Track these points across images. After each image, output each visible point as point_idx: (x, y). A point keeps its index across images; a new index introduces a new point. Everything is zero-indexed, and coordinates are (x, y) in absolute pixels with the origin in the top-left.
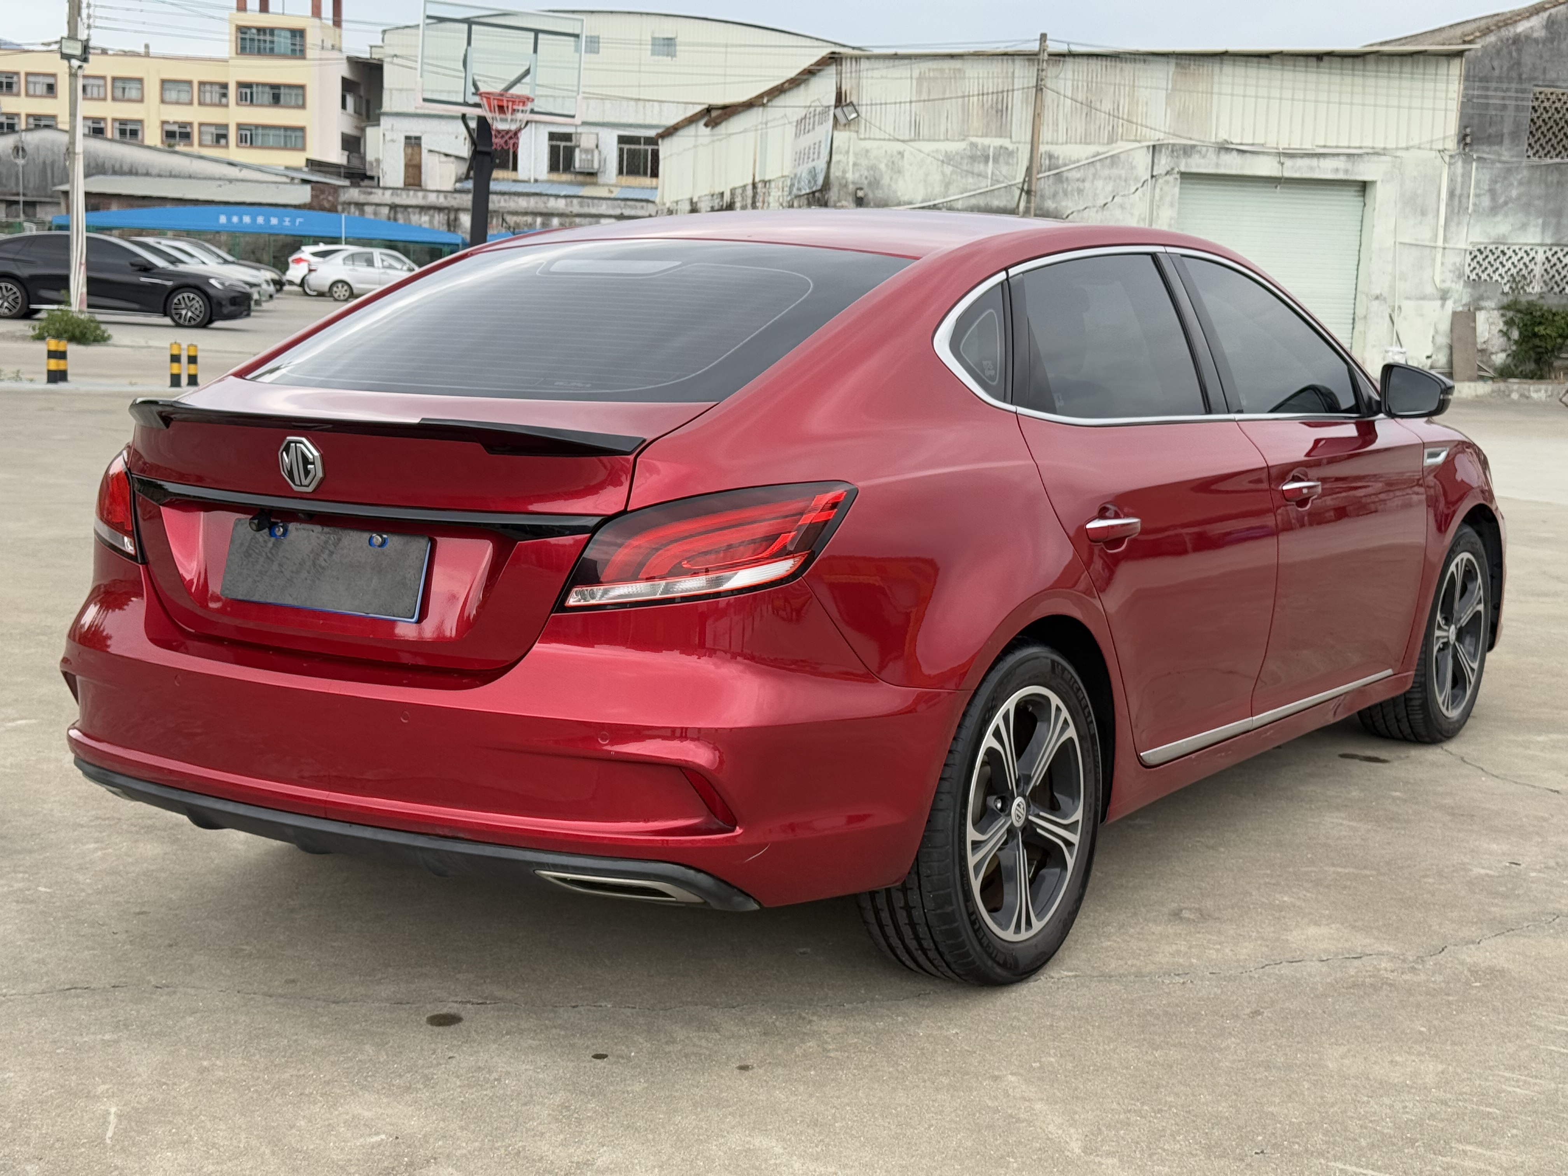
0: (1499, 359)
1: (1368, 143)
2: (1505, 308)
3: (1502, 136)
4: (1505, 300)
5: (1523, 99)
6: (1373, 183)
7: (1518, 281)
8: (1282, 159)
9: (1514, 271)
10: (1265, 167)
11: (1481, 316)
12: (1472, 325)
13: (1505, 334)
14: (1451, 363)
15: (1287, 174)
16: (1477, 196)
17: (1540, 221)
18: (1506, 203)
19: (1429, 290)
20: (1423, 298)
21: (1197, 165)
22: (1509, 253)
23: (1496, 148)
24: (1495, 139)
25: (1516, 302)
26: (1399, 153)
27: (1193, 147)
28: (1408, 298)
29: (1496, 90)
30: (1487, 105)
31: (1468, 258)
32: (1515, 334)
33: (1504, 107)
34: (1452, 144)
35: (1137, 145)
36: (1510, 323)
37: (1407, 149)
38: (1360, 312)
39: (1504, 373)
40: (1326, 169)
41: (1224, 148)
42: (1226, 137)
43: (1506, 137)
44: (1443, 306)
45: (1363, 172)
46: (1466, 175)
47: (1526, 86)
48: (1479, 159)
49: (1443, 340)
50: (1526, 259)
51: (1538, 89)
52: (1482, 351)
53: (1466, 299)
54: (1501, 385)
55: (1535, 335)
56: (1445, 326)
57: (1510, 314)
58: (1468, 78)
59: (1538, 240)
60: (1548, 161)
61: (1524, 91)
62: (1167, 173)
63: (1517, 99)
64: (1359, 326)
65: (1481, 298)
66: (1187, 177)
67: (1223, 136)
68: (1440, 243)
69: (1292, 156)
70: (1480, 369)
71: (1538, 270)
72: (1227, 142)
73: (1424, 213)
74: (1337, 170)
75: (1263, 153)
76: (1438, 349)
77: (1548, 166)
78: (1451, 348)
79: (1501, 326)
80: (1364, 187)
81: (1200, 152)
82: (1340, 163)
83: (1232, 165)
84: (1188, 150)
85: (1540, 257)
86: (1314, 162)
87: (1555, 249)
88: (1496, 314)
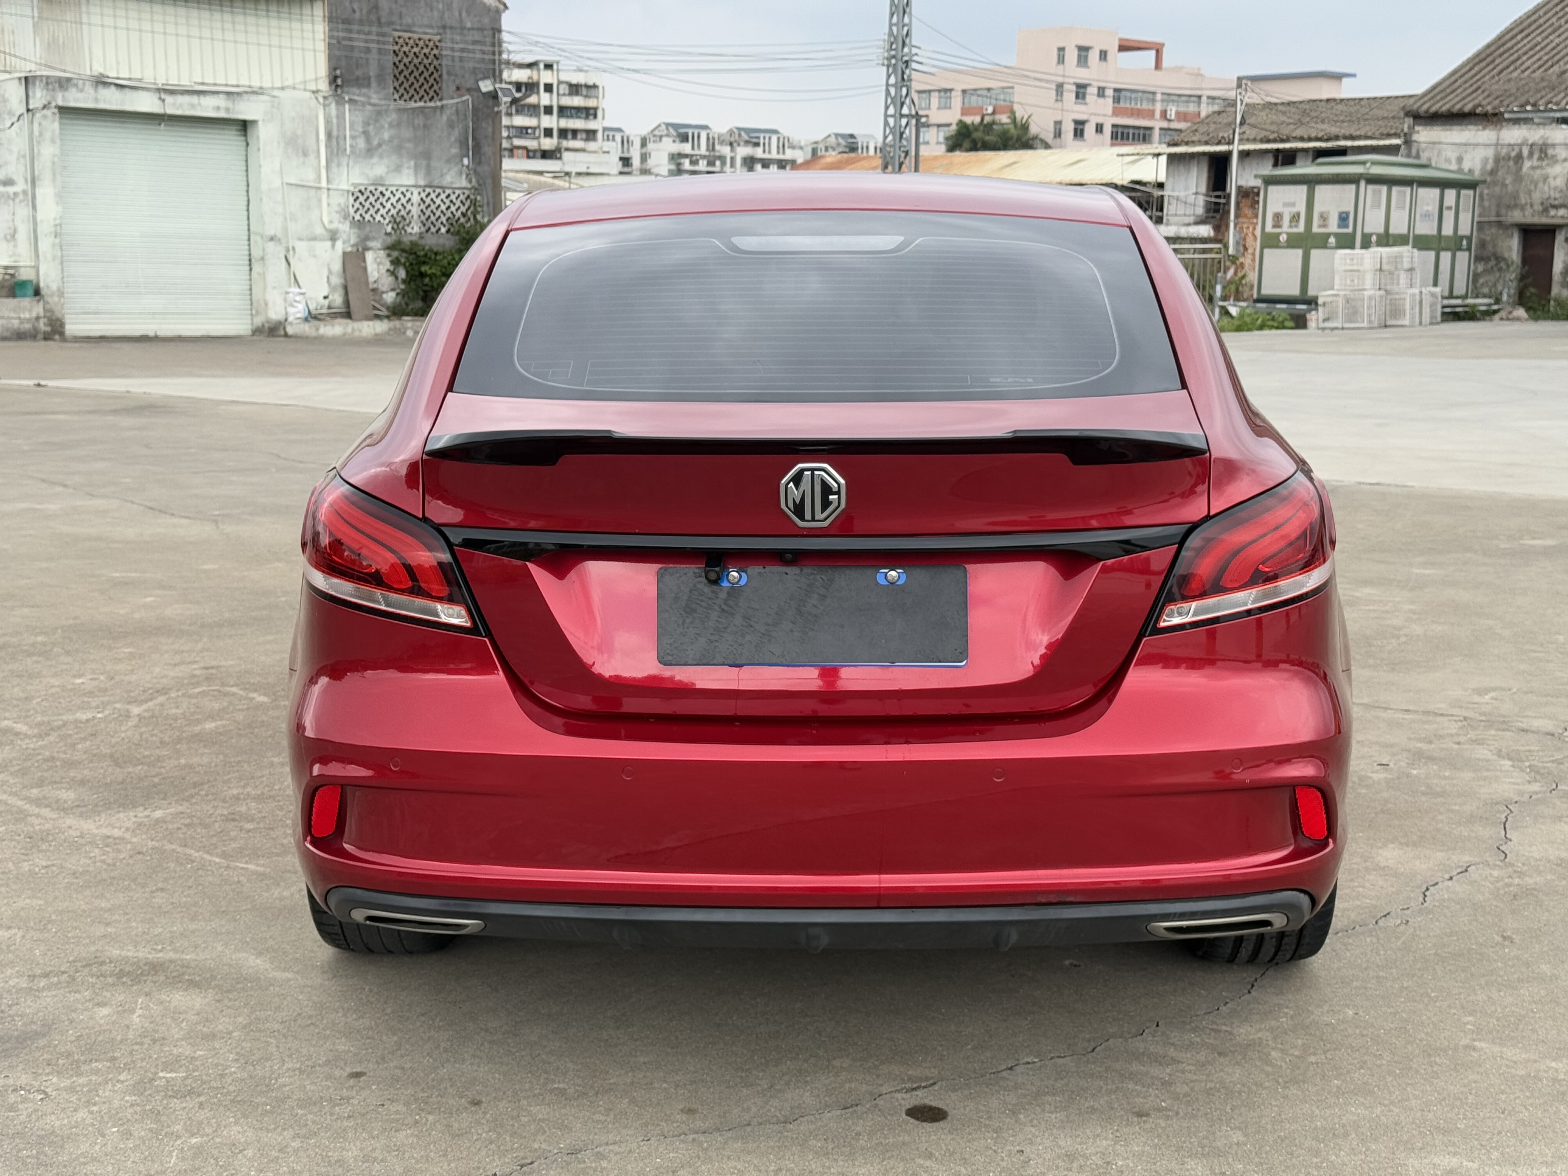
0: (390, 297)
1: (244, 81)
2: (390, 248)
3: (369, 78)
4: (390, 241)
5: (384, 43)
6: (254, 122)
7: (399, 222)
8: (163, 96)
9: (394, 212)
10: (146, 103)
11: (370, 256)
12: (363, 264)
13: (393, 273)
14: (347, 303)
15: (170, 111)
16: (353, 137)
17: (412, 163)
18: (380, 145)
19: (319, 231)
20: (314, 239)
21: (75, 99)
22: (388, 194)
23: (365, 90)
24: (363, 82)
25: (399, 242)
26: (275, 93)
27: (69, 80)
28: (300, 239)
29: (359, 32)
30: (352, 48)
31: (351, 199)
32: (402, 273)
33: (368, 50)
34: (324, 86)
35: (7, 76)
36: (395, 262)
37: (283, 88)
38: (256, 253)
39: (396, 312)
40: (207, 107)
41: (101, 82)
42: (101, 70)
43: (373, 79)
44: (333, 246)
45: (245, 110)
46: (341, 117)
47: (386, 30)
48: (351, 101)
49: (337, 280)
50: (404, 201)
51: (397, 34)
52: (374, 290)
53: (353, 240)
54: (396, 323)
55: (422, 275)
56: (337, 266)
57: (395, 254)
58: (332, 20)
59: (411, 182)
60: (413, 104)
61: (384, 35)
62: (44, 107)
63: (378, 42)
64: (257, 268)
65: (367, 238)
66: (66, 112)
67: (98, 69)
68: (324, 184)
69: (172, 92)
70: (375, 308)
71: (415, 211)
72: (102, 75)
73: (305, 154)
74: (218, 108)
75: (143, 89)
76: (333, 289)
77: (414, 109)
78: (345, 288)
79: (388, 265)
80: (244, 126)
81: (76, 85)
82: (221, 101)
83: (111, 100)
84: (64, 83)
85: (416, 199)
86: (194, 99)
87: (428, 190)
88: (382, 253)
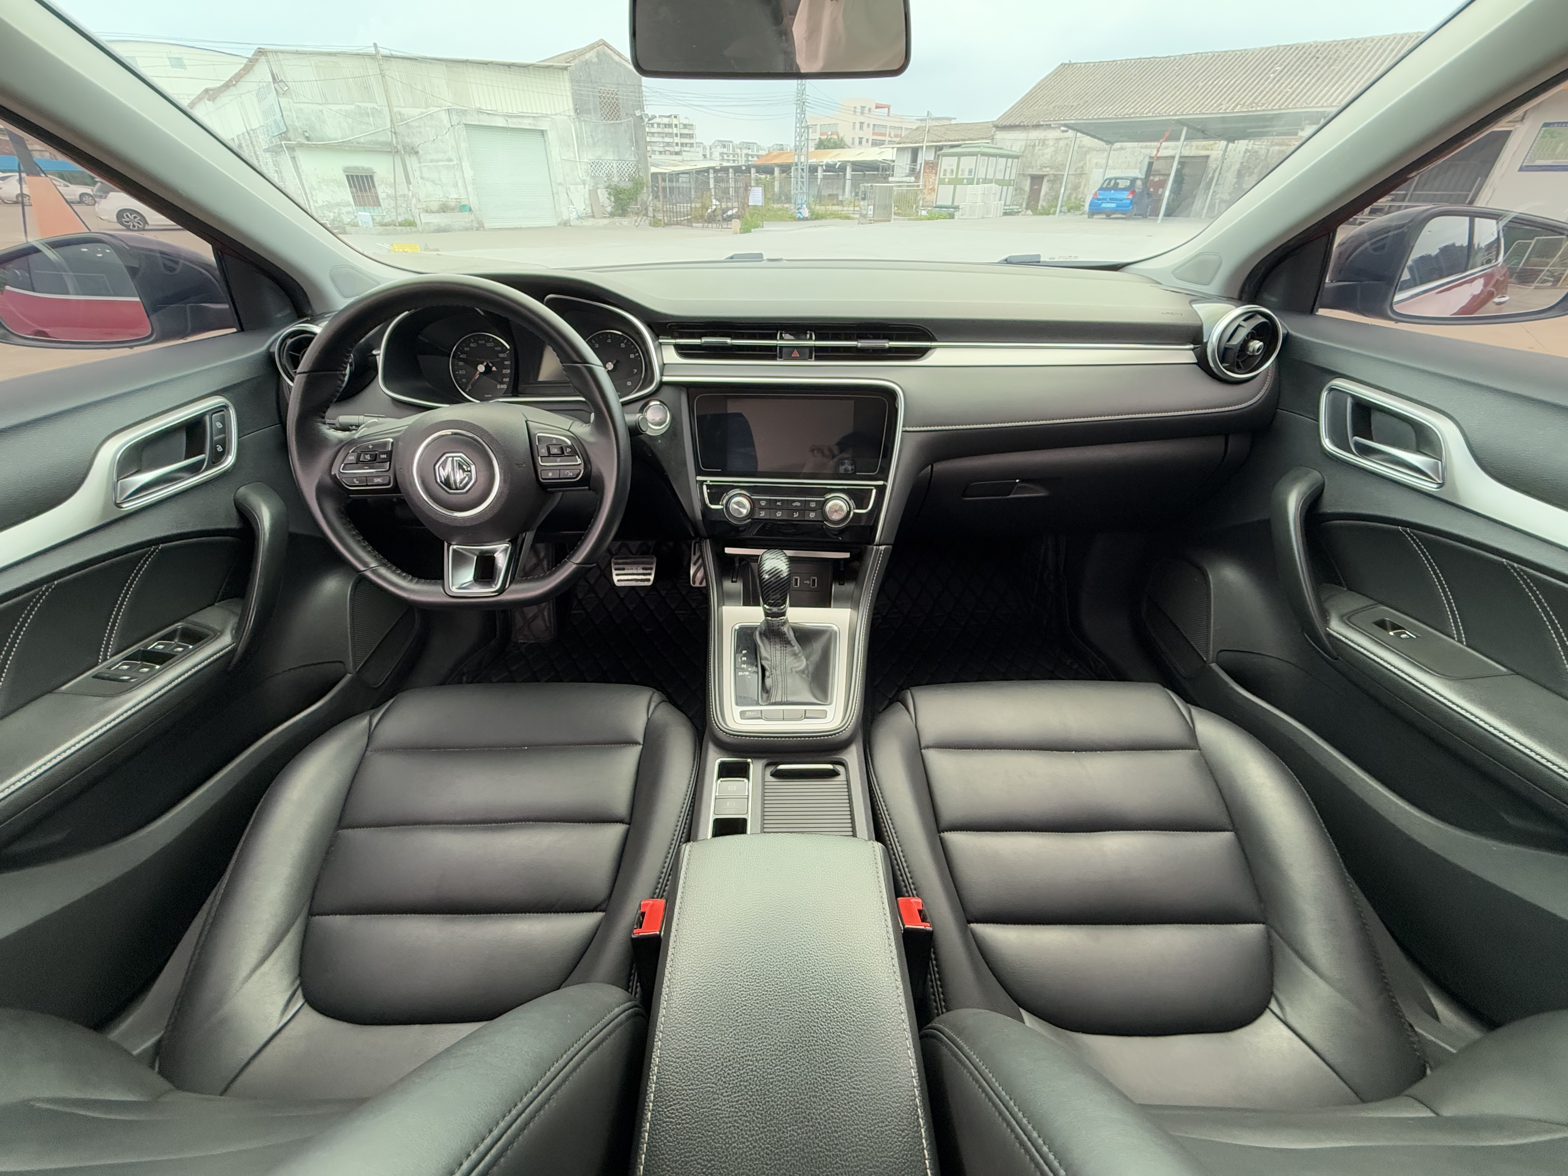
0: (609, 209)
1: (539, 111)
2: (607, 188)
3: (590, 110)
4: (607, 184)
5: (595, 92)
6: (546, 131)
7: (609, 176)
8: (507, 118)
9: (607, 172)
10: (500, 122)
11: (599, 191)
12: (597, 195)
13: (609, 199)
14: (593, 212)
15: (511, 126)
16: (587, 138)
17: (612, 150)
18: (598, 141)
19: (578, 180)
20: (576, 184)
21: (470, 120)
22: (603, 163)
23: (589, 116)
24: (588, 112)
25: (610, 185)
26: (553, 117)
27: (466, 111)
28: (571, 184)
29: (584, 87)
30: (581, 95)
31: (589, 166)
32: (613, 199)
33: (588, 96)
34: (572, 113)
35: (440, 109)
36: (609, 194)
37: (556, 115)
38: (555, 191)
39: (612, 215)
40: (526, 124)
41: (480, 111)
42: (479, 106)
43: (592, 110)
44: (585, 187)
45: (541, 125)
46: (581, 128)
47: (595, 85)
48: (584, 121)
49: (588, 202)
50: (610, 167)
51: (600, 88)
52: (602, 206)
53: (592, 184)
54: (612, 220)
55: (619, 198)
56: (587, 196)
57: (609, 190)
58: (572, 81)
59: (612, 158)
60: (609, 122)
61: (594, 88)
62: (458, 124)
63: (592, 92)
64: (556, 198)
65: (597, 184)
66: (467, 125)
67: (478, 105)
68: (578, 160)
69: (510, 117)
70: (603, 213)
71: (615, 171)
72: (480, 108)
73: (569, 146)
74: (530, 124)
75: (498, 115)
76: (586, 205)
77: (610, 124)
78: (591, 205)
79: (607, 195)
80: (543, 133)
81: (469, 113)
82: (530, 121)
83: (486, 121)
84: (464, 112)
85: (615, 166)
86: (520, 120)
87: (620, 162)
88: (604, 190)
